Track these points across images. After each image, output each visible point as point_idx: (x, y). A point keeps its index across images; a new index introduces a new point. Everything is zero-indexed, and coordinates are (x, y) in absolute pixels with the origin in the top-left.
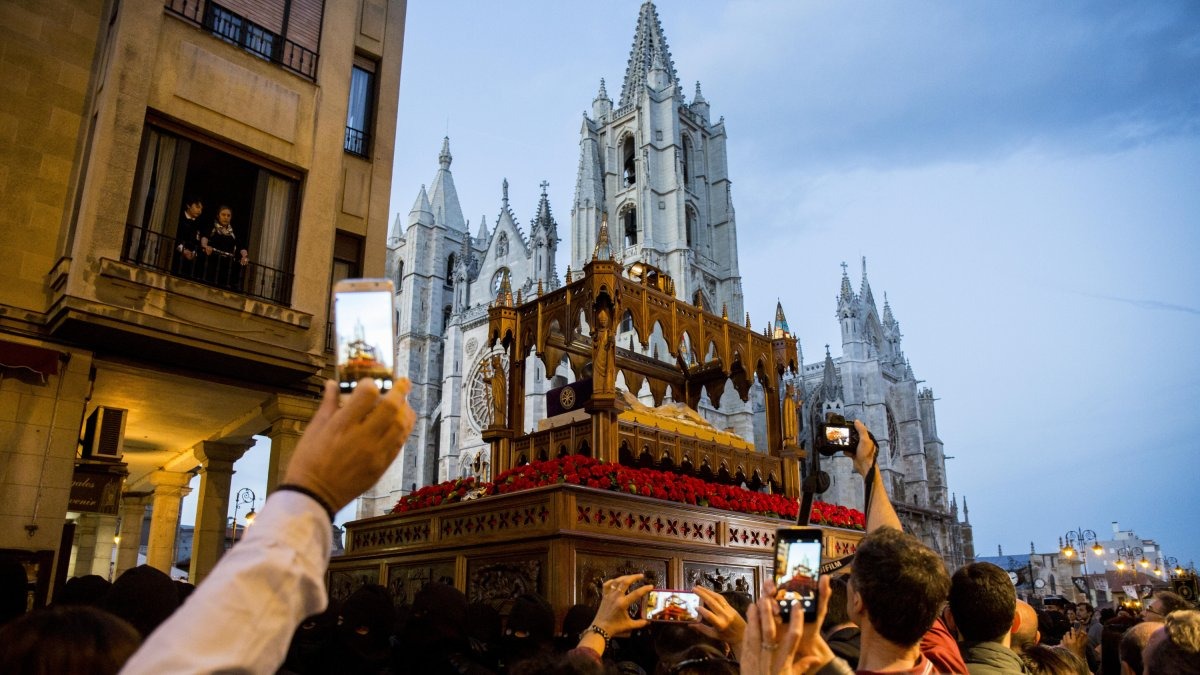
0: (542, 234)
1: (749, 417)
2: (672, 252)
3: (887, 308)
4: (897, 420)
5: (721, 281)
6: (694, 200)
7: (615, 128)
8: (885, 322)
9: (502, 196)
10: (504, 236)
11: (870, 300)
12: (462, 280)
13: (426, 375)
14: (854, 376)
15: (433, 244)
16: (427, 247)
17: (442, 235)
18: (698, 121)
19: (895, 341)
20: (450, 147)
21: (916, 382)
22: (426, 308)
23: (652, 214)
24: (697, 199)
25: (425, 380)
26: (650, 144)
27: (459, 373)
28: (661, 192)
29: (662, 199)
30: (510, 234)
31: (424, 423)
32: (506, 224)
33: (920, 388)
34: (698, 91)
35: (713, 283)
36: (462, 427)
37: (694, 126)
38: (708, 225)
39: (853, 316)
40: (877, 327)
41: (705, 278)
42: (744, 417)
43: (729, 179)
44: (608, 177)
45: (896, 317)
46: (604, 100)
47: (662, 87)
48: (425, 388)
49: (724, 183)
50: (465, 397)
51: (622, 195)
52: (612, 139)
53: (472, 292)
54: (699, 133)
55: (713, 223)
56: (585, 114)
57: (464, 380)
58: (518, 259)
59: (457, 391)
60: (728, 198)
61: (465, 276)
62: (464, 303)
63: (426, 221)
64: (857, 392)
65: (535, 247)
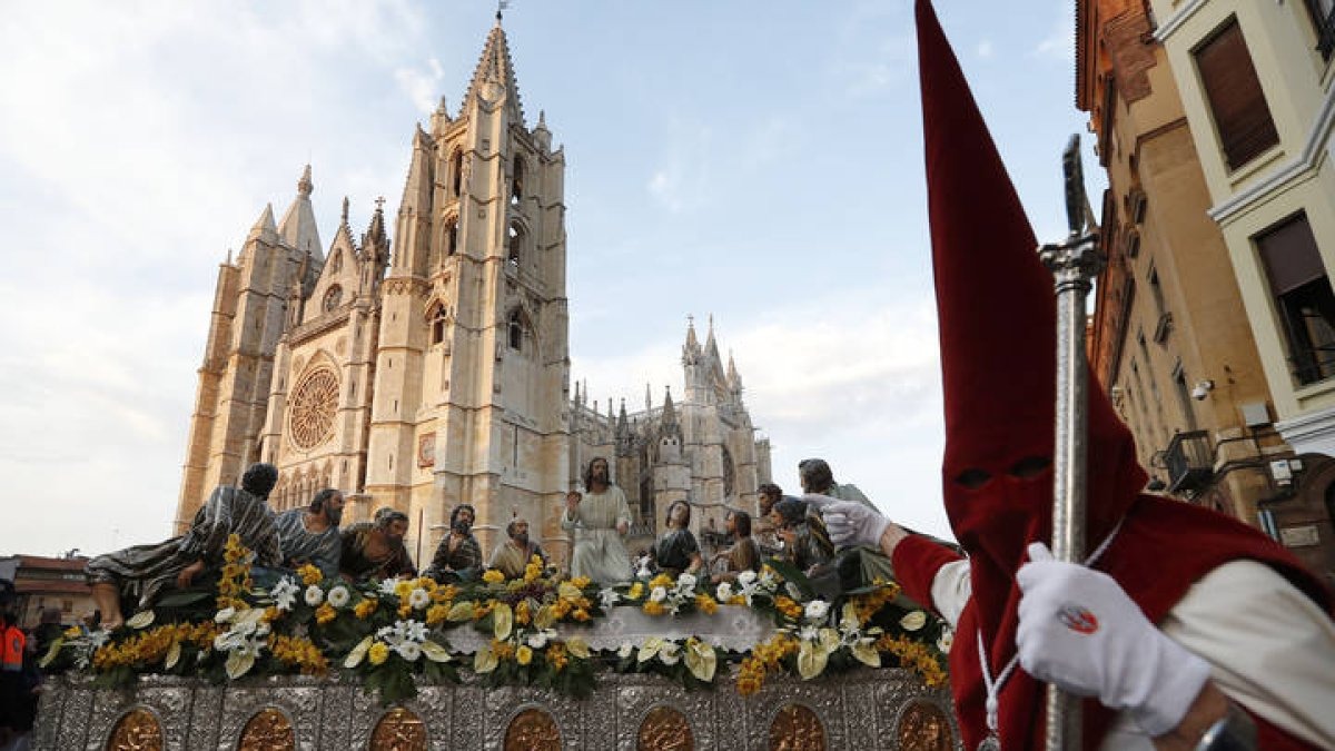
0: (371, 248)
1: (566, 437)
2: (488, 260)
3: (731, 362)
4: (736, 462)
5: (548, 302)
6: (524, 219)
7: (448, 141)
8: (729, 374)
9: (342, 213)
10: (339, 254)
11: (714, 351)
12: (296, 297)
13: (255, 394)
14: (694, 418)
15: (275, 263)
16: (266, 265)
17: (285, 254)
18: (537, 145)
19: (737, 392)
20: (312, 176)
21: (753, 430)
22: (261, 328)
23: (469, 220)
24: (528, 219)
25: (254, 400)
26: (474, 151)
27: (283, 391)
28: (483, 200)
29: (482, 207)
30: (346, 251)
31: (248, 443)
32: (343, 241)
33: (757, 436)
34: (542, 120)
35: (538, 302)
36: (282, 446)
37: (532, 149)
38: (539, 247)
39: (696, 363)
40: (721, 378)
41: (527, 294)
42: (559, 437)
43: (565, 204)
44: (437, 188)
45: (739, 371)
46: (441, 115)
47: (494, 99)
48: (253, 408)
49: (558, 208)
50: (287, 414)
51: (448, 206)
52: (444, 151)
53: (306, 309)
54: (537, 157)
55: (544, 245)
56: (419, 125)
57: (288, 398)
58: (351, 275)
59: (279, 409)
60: (561, 223)
61: (299, 293)
62: (295, 321)
63: (268, 239)
64: (696, 432)
65: (363, 260)
